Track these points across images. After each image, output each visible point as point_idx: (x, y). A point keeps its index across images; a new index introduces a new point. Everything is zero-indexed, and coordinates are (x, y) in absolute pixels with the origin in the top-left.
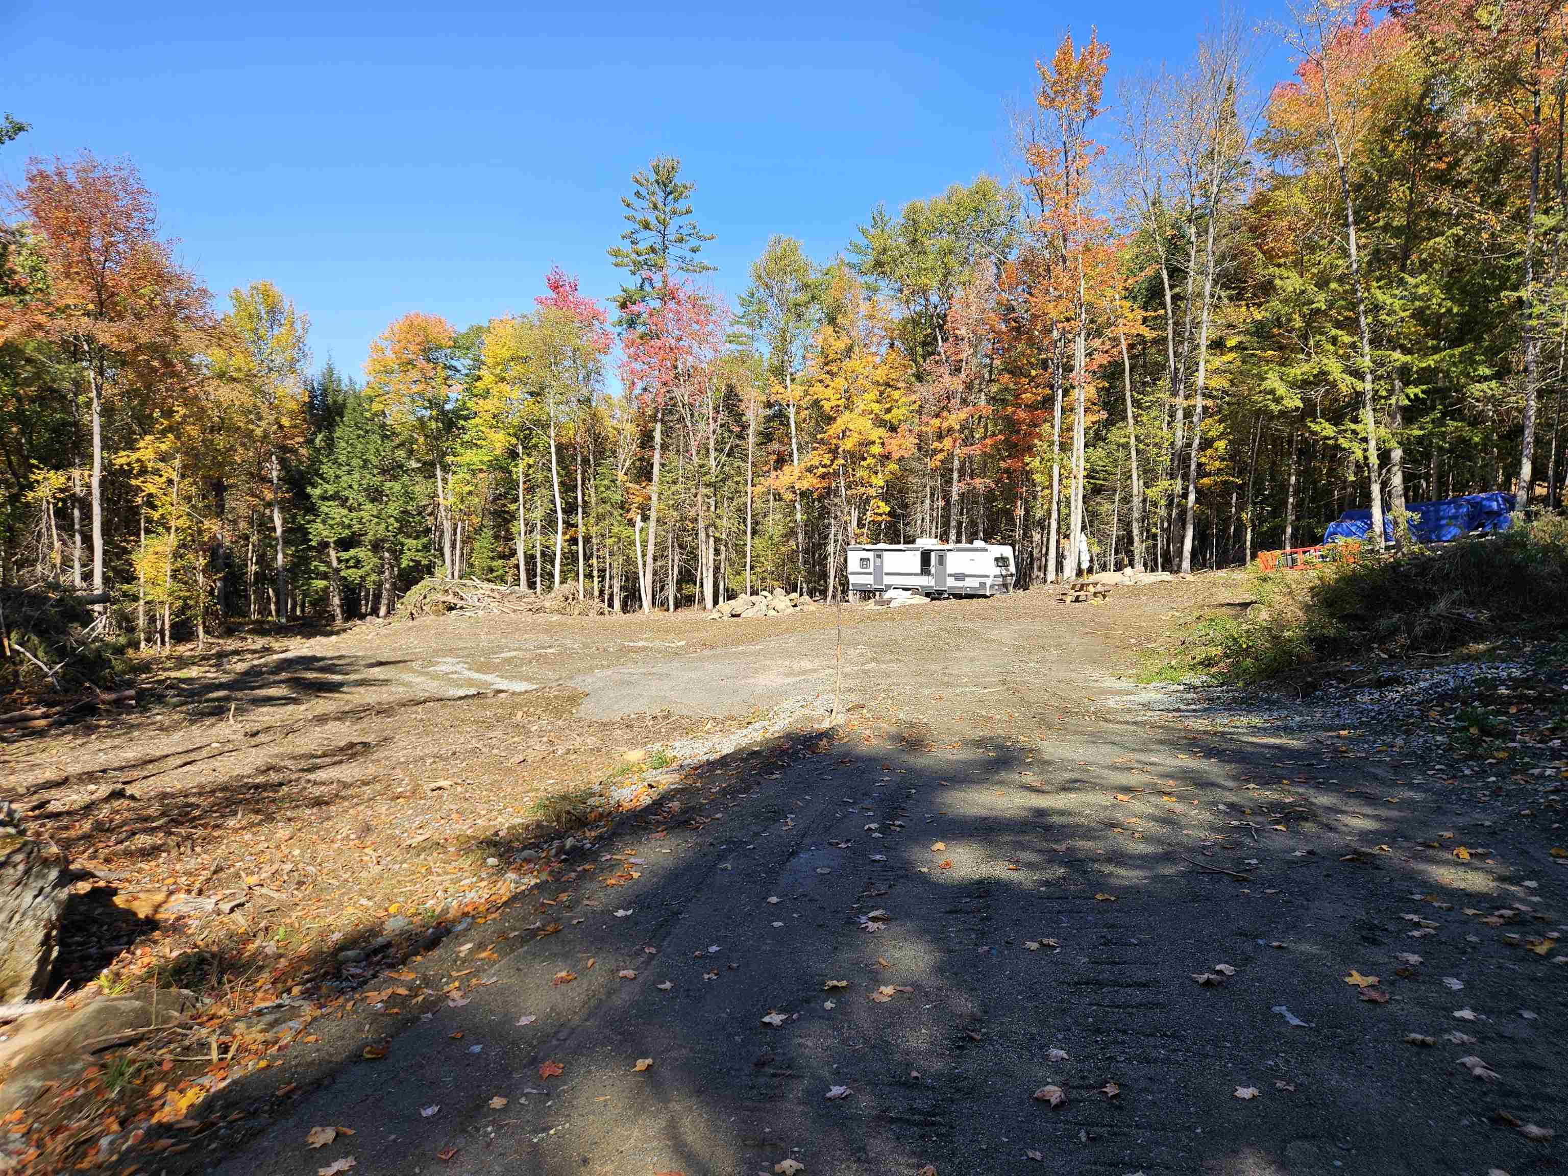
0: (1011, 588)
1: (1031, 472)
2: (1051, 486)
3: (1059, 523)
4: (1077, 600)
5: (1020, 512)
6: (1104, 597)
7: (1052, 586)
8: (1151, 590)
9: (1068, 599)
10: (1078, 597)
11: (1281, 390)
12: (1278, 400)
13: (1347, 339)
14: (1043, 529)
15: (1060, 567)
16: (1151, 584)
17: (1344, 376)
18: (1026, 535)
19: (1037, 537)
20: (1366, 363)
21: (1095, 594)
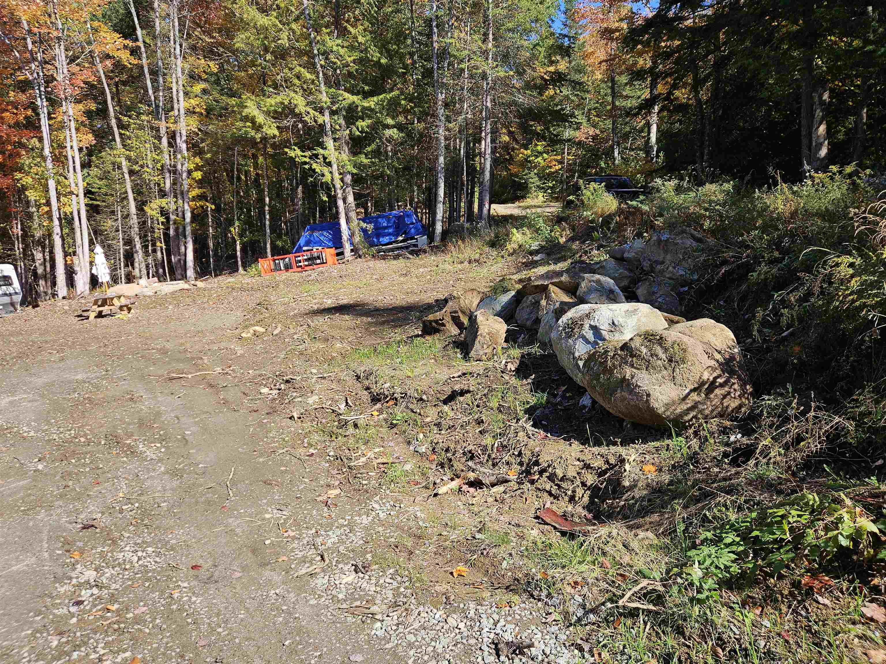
0: (18, 307)
1: (24, 188)
2: (48, 204)
3: (63, 240)
4: (100, 315)
5: (17, 230)
6: (129, 309)
7: (65, 302)
8: (174, 299)
9: (92, 315)
10: (100, 312)
11: (260, 119)
12: (258, 128)
13: (309, 76)
14: (44, 248)
15: (71, 282)
16: (173, 293)
17: (308, 109)
18: (27, 255)
19: (38, 256)
20: (324, 98)
21: (121, 308)
